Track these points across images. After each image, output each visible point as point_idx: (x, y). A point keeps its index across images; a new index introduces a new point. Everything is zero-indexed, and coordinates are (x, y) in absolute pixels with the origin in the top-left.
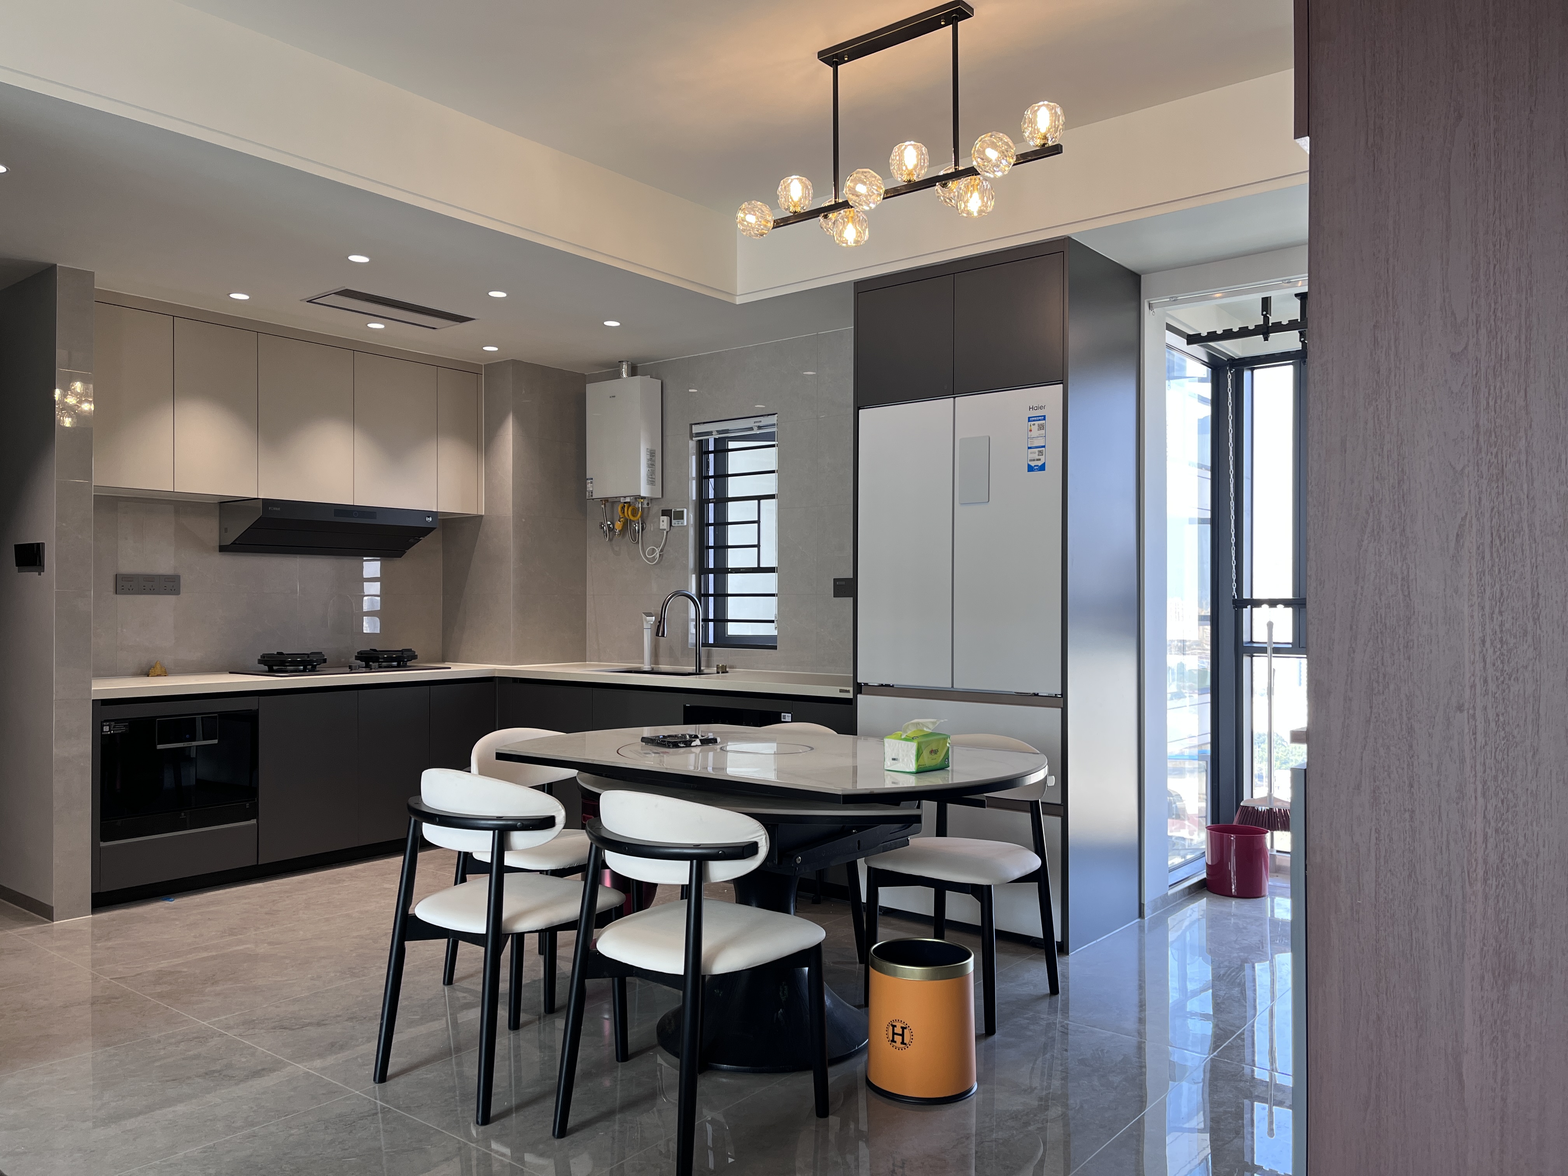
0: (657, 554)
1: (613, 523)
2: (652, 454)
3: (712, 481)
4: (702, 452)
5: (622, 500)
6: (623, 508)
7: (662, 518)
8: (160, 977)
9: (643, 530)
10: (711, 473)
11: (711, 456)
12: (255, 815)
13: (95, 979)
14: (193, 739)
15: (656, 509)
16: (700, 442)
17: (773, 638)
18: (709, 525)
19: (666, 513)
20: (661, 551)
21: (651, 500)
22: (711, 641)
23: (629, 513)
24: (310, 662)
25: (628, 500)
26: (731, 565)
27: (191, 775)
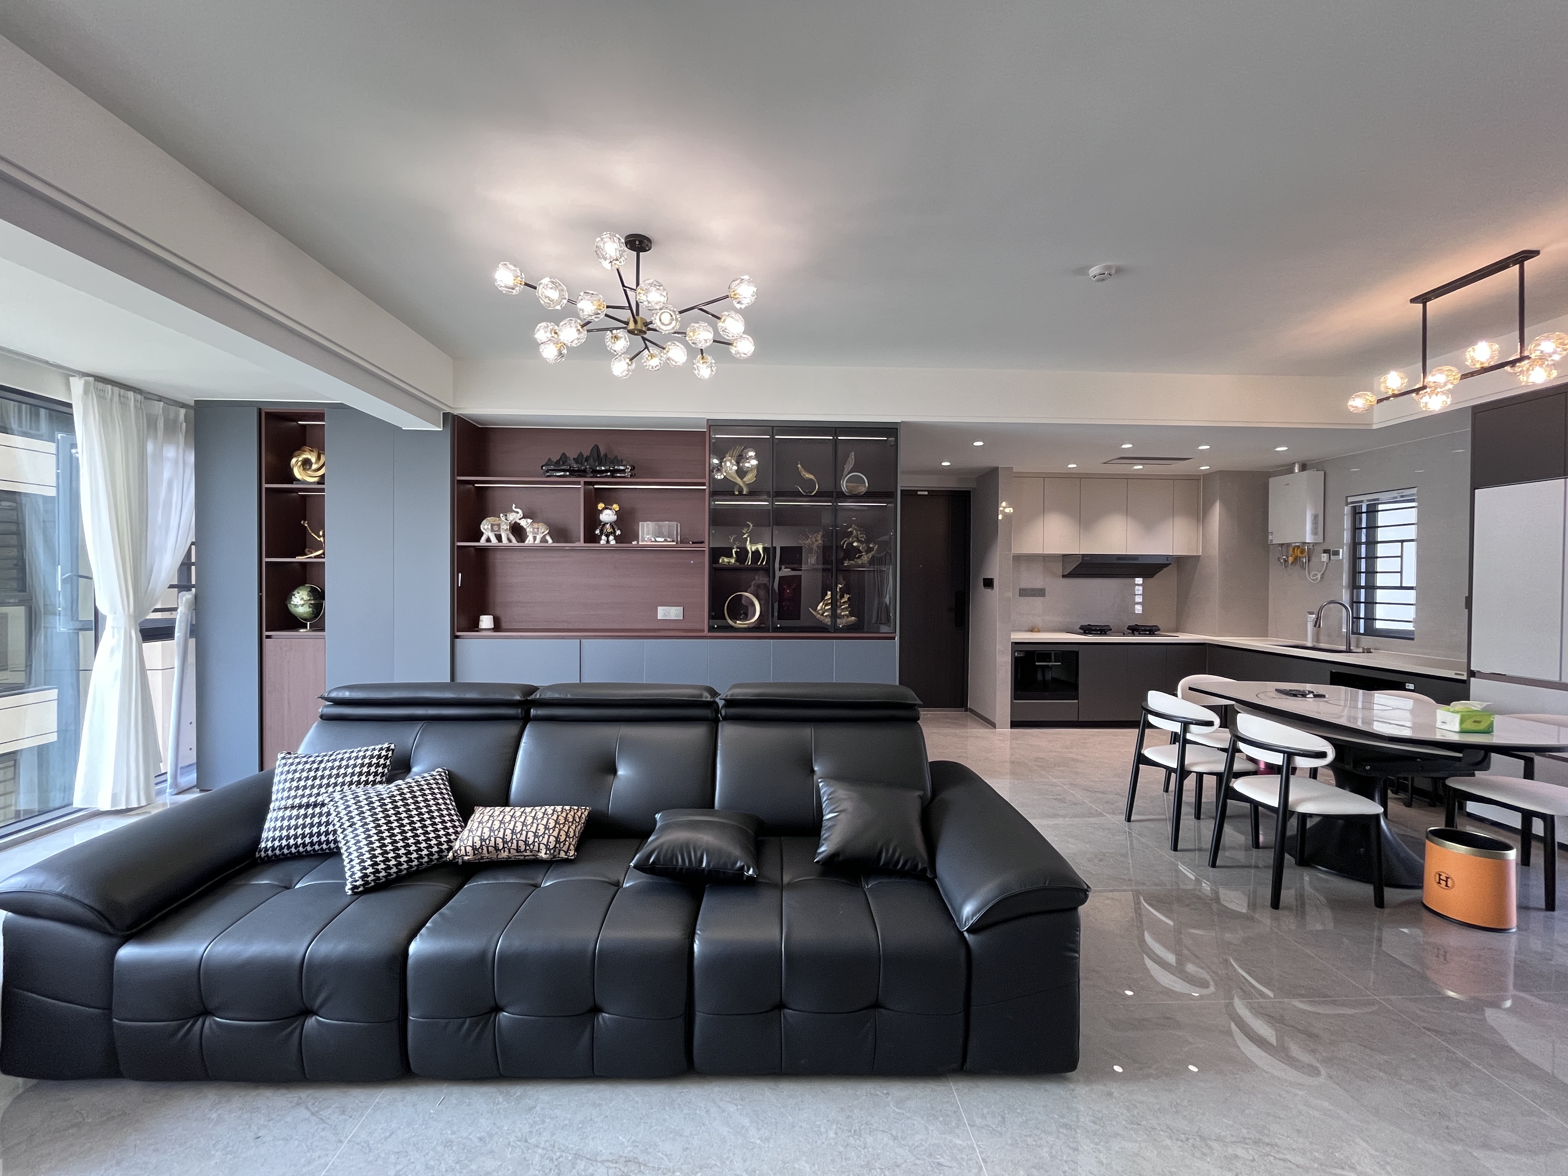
0: (1319, 576)
1: (1288, 558)
2: (1316, 517)
3: (1364, 530)
4: (1356, 513)
5: (1293, 545)
6: (1294, 549)
7: (1323, 555)
8: (1037, 759)
9: (1309, 561)
10: (1364, 525)
11: (1364, 515)
12: (1077, 699)
13: (1012, 755)
14: (1050, 661)
15: (1319, 549)
16: (1354, 508)
17: (1411, 632)
18: (1361, 558)
19: (1325, 551)
20: (1323, 574)
21: (1315, 544)
22: (1362, 631)
23: (1298, 553)
24: (1104, 630)
25: (1298, 544)
26: (1379, 583)
27: (1049, 676)
